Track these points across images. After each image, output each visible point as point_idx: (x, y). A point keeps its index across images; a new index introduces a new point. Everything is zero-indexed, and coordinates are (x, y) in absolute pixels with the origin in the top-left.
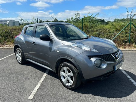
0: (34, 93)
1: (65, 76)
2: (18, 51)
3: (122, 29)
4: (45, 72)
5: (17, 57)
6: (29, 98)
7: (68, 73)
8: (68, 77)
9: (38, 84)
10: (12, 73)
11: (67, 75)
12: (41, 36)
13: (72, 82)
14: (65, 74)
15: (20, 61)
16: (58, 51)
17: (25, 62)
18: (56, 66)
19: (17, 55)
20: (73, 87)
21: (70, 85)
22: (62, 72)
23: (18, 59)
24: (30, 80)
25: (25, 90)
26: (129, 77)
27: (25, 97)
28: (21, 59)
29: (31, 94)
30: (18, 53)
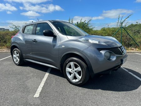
0: (40, 91)
1: (72, 72)
2: (15, 51)
3: (113, 34)
4: (46, 71)
5: (14, 58)
6: (35, 96)
7: (75, 68)
8: (75, 73)
9: (42, 82)
10: (10, 74)
11: (74, 71)
12: (44, 31)
13: (80, 77)
14: (72, 70)
15: (17, 62)
16: (64, 46)
17: (23, 63)
18: (61, 62)
19: (14, 56)
20: (81, 82)
21: (77, 80)
22: (68, 68)
23: (15, 60)
24: (32, 79)
25: (28, 88)
26: (130, 73)
27: (30, 95)
28: (19, 60)
29: (37, 92)
30: (16, 53)
